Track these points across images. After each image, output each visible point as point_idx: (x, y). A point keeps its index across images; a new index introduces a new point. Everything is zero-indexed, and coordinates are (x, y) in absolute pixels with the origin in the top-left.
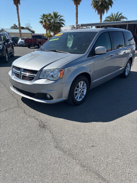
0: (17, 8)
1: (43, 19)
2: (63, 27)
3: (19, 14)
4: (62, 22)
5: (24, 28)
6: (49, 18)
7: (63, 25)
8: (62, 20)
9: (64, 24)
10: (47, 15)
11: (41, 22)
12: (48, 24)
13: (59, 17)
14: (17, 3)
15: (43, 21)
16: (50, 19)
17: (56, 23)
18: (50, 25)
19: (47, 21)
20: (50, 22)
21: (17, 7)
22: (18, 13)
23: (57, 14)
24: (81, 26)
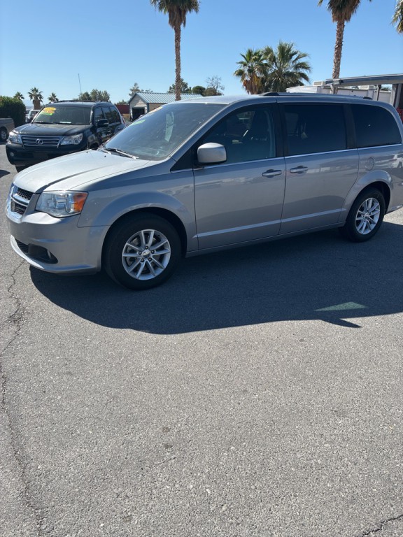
0: (176, 36)
1: (245, 65)
2: (302, 84)
4: (302, 71)
5: (204, 89)
6: (264, 62)
7: (303, 81)
8: (303, 66)
9: (307, 79)
10: (260, 53)
11: (240, 73)
12: (258, 78)
13: (294, 57)
14: (177, 23)
15: (246, 70)
16: (266, 64)
17: (285, 74)
18: (263, 81)
19: (258, 69)
20: (265, 73)
21: (178, 32)
22: (178, 48)
23: (289, 50)
24: (338, 83)
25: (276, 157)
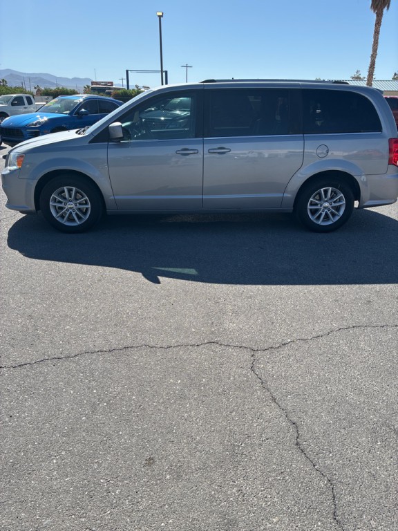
0: (377, 21)
3: (380, 36)
14: (379, 6)
21: (379, 16)
22: (377, 32)
25: (196, 137)
